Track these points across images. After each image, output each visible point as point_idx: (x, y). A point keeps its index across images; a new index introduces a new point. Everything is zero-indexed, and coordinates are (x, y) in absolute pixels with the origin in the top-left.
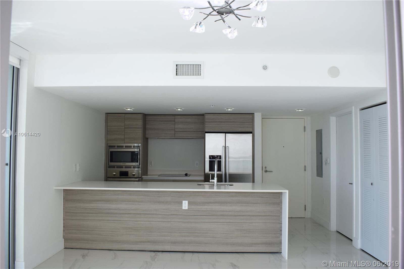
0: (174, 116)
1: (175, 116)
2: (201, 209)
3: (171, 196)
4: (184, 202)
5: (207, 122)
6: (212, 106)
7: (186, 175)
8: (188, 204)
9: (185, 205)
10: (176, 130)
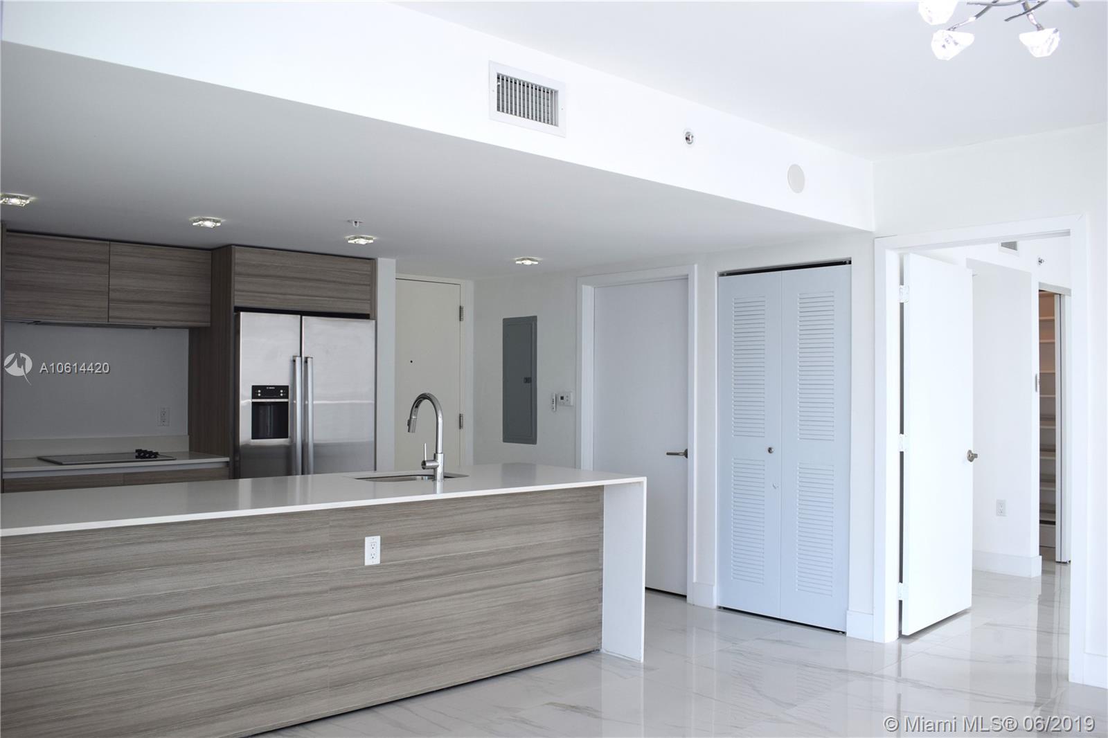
0: (108, 243)
2: (418, 557)
3: (331, 526)
4: (368, 540)
5: (240, 274)
6: (354, 224)
7: (143, 455)
8: (381, 545)
9: (372, 551)
10: (112, 295)
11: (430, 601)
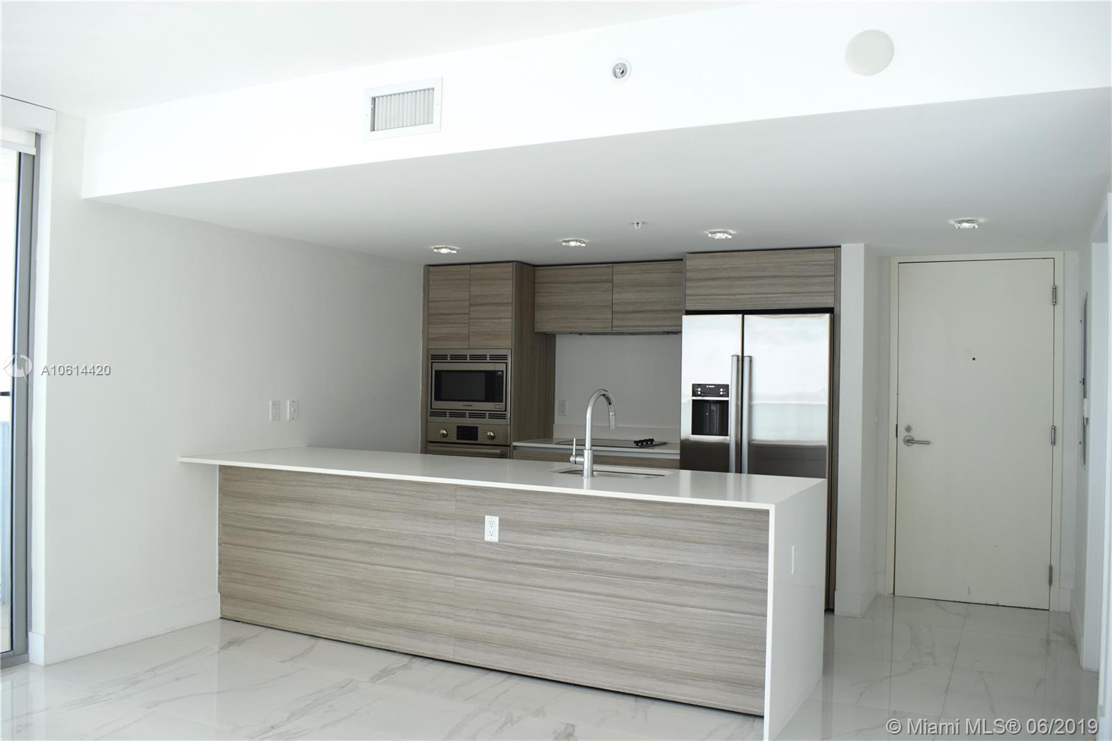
0: (611, 265)
1: (613, 267)
2: (535, 545)
3: (456, 500)
4: (488, 518)
5: (690, 280)
6: (635, 225)
8: (500, 525)
9: (492, 529)
10: (616, 308)
11: (547, 590)
